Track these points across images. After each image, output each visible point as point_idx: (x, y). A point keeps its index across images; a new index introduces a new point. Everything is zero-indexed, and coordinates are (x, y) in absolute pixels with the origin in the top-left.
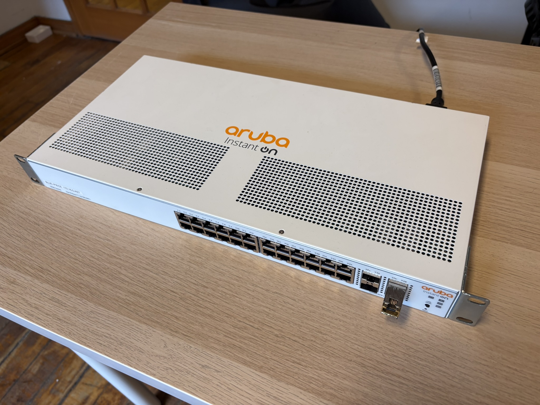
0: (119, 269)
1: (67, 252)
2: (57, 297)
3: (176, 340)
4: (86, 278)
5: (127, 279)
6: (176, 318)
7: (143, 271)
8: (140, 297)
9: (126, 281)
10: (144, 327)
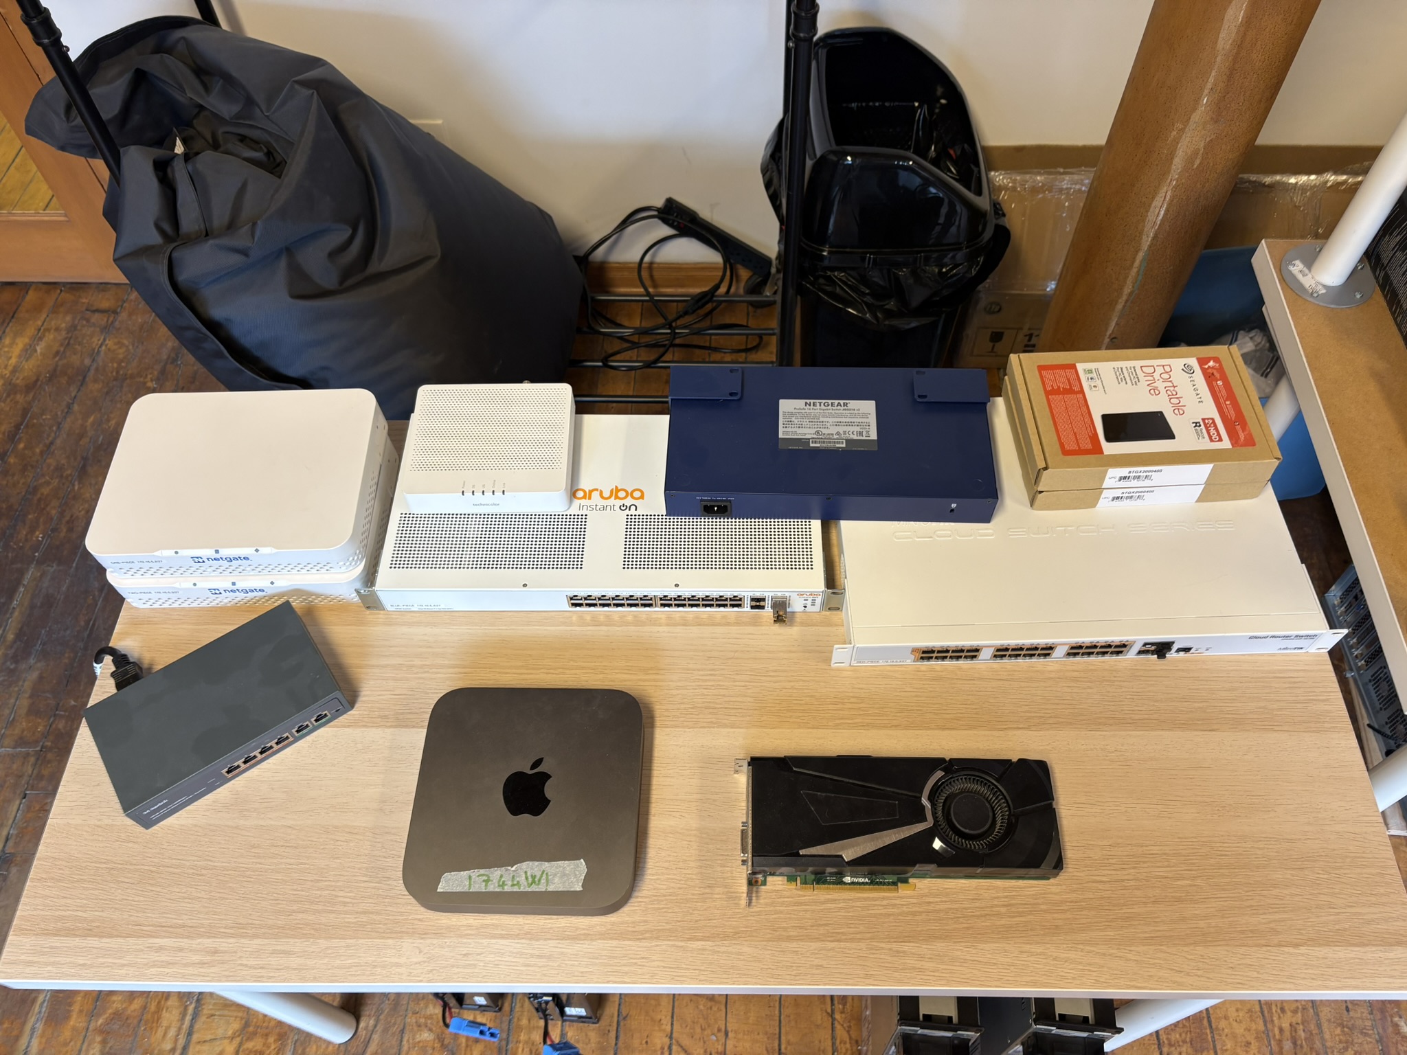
0: (333, 893)
1: (259, 895)
2: (279, 948)
3: (428, 941)
4: (301, 916)
5: (348, 900)
6: (419, 920)
7: (362, 885)
8: (372, 913)
9: (348, 903)
10: (390, 942)
